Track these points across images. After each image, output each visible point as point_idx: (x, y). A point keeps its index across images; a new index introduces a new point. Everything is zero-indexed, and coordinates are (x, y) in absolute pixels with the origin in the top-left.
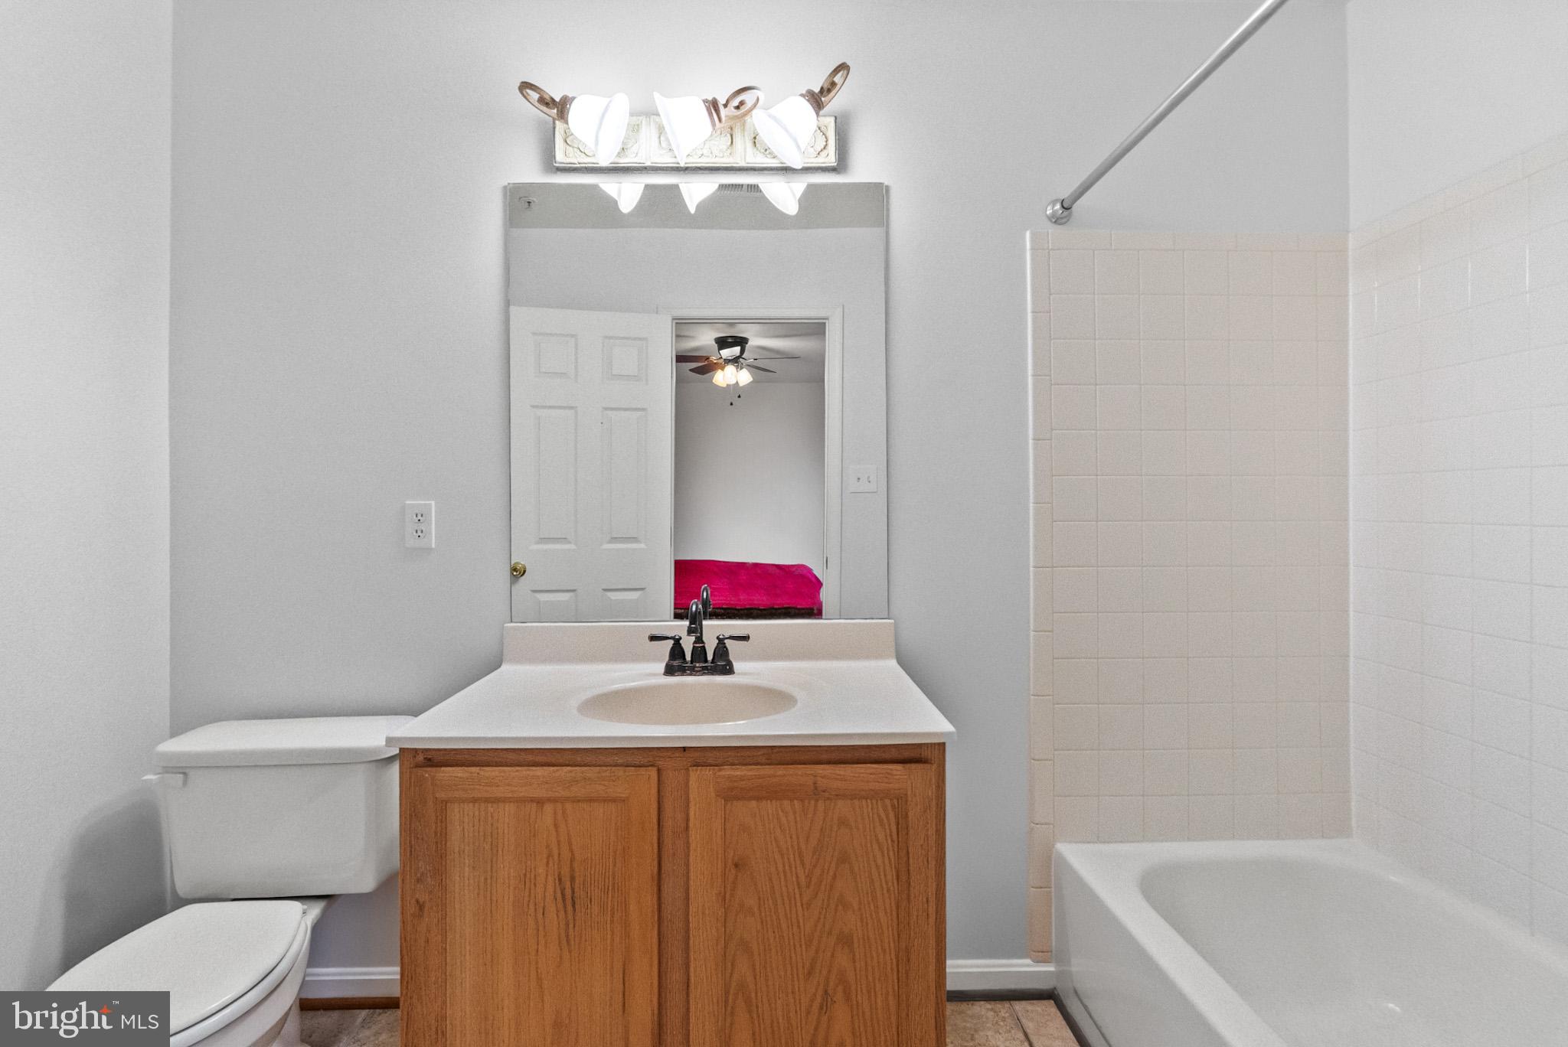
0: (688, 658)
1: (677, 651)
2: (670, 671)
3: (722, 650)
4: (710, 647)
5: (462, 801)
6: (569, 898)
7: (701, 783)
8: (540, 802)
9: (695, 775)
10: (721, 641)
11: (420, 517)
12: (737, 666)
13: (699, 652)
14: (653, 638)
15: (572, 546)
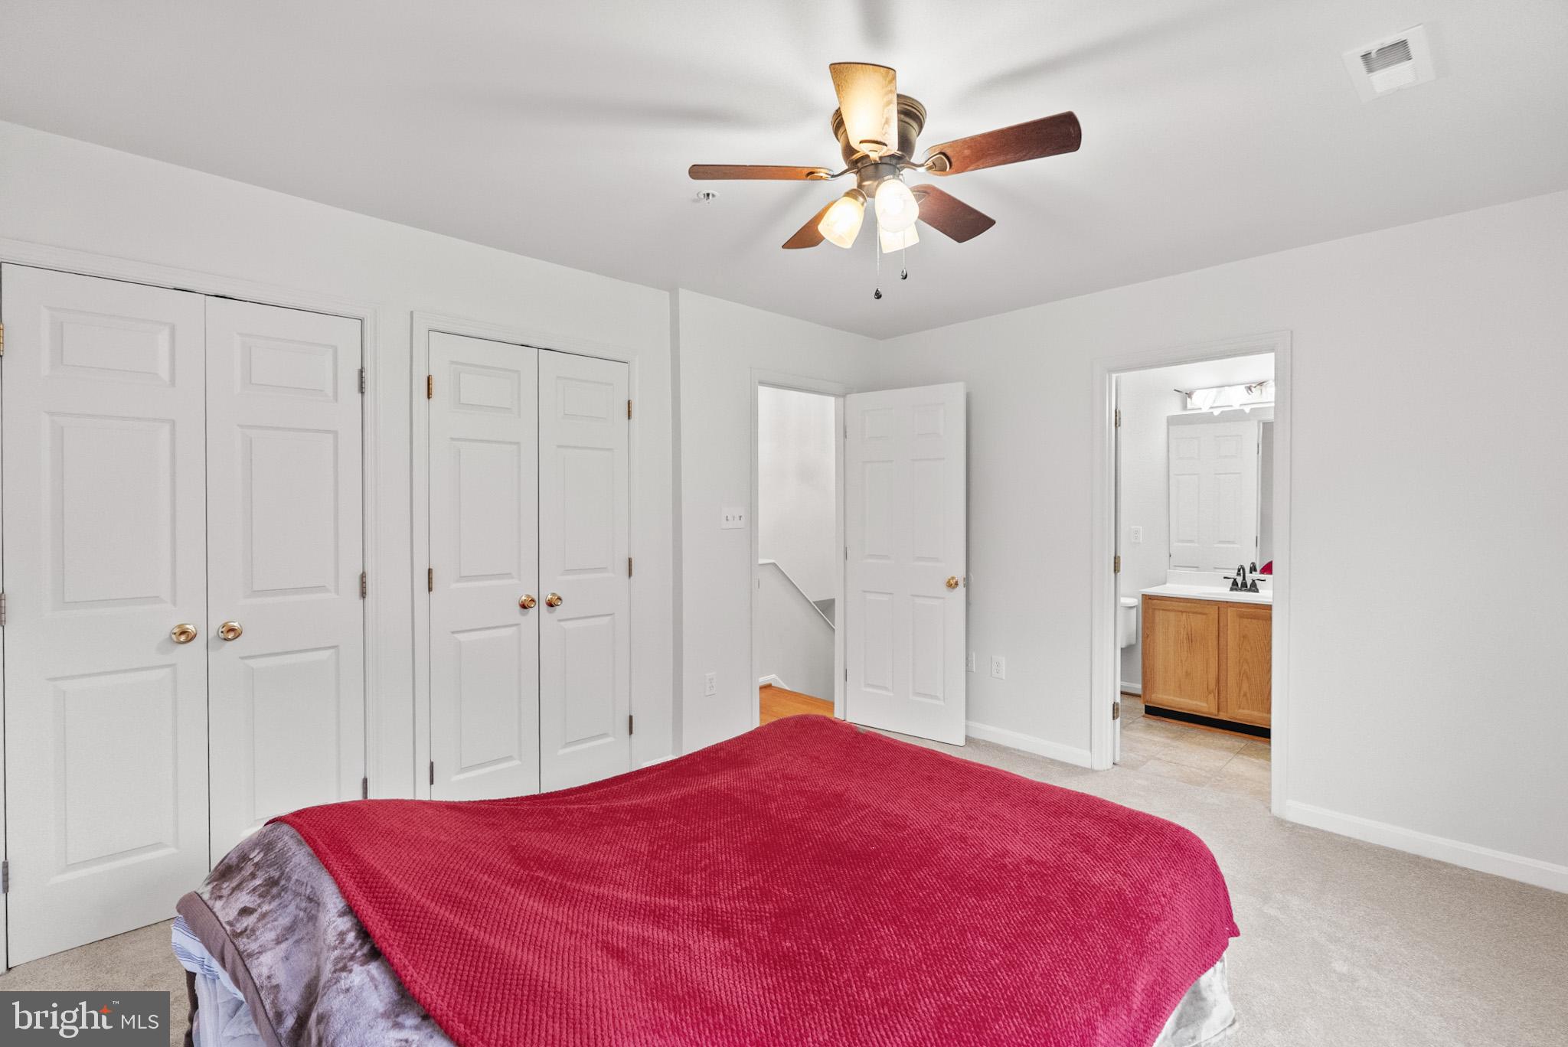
0: (1240, 586)
1: (1235, 583)
2: (1232, 589)
3: (1254, 584)
4: (1249, 583)
5: (1159, 609)
6: (1190, 639)
7: (1231, 612)
8: (1182, 612)
9: (1229, 610)
10: (1253, 581)
11: (1137, 532)
12: (1260, 591)
13: (1244, 584)
14: (1225, 578)
15: (1196, 545)
